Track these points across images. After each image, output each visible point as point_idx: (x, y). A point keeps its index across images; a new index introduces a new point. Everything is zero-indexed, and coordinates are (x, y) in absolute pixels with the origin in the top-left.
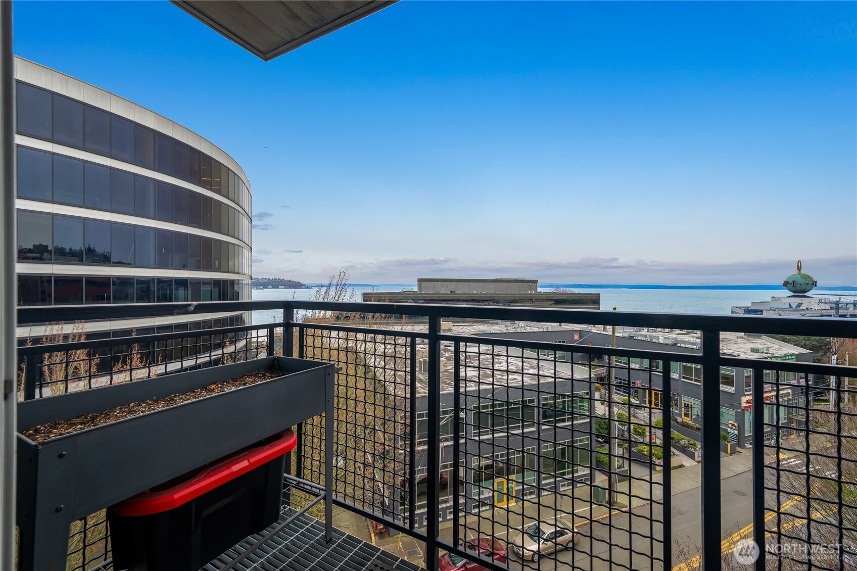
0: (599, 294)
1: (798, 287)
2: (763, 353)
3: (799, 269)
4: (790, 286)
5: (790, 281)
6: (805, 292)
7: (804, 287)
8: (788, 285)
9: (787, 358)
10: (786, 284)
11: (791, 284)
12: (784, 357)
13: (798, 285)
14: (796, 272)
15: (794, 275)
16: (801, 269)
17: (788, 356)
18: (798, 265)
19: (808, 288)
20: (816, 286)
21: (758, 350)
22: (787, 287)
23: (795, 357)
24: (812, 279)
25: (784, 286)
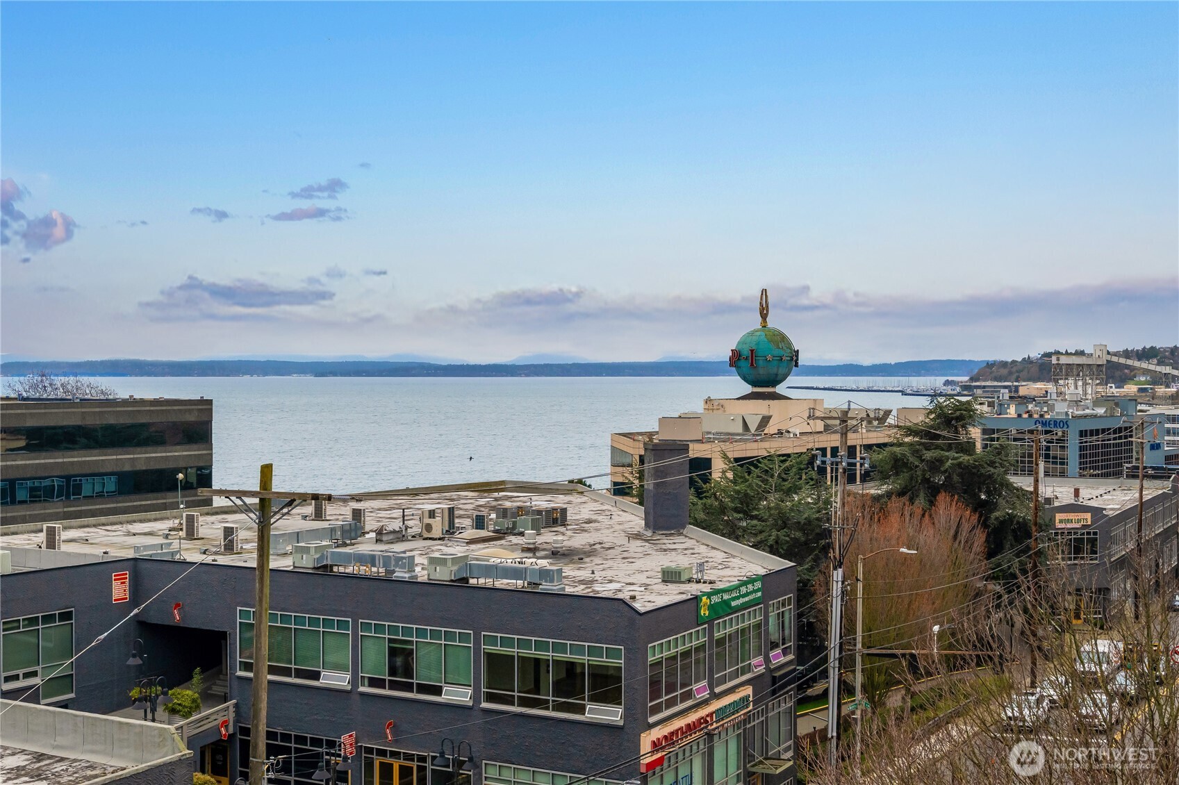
0: (210, 402)
1: (762, 372)
2: (689, 581)
3: (764, 316)
4: (744, 365)
5: (746, 351)
6: (775, 382)
8: (741, 363)
9: (743, 590)
10: (736, 359)
11: (746, 359)
12: (737, 587)
13: (761, 363)
15: (752, 334)
16: (766, 315)
17: (744, 583)
18: (761, 303)
19: (782, 371)
20: (796, 365)
21: (680, 573)
22: (738, 367)
23: (758, 585)
24: (789, 344)
25: (731, 365)
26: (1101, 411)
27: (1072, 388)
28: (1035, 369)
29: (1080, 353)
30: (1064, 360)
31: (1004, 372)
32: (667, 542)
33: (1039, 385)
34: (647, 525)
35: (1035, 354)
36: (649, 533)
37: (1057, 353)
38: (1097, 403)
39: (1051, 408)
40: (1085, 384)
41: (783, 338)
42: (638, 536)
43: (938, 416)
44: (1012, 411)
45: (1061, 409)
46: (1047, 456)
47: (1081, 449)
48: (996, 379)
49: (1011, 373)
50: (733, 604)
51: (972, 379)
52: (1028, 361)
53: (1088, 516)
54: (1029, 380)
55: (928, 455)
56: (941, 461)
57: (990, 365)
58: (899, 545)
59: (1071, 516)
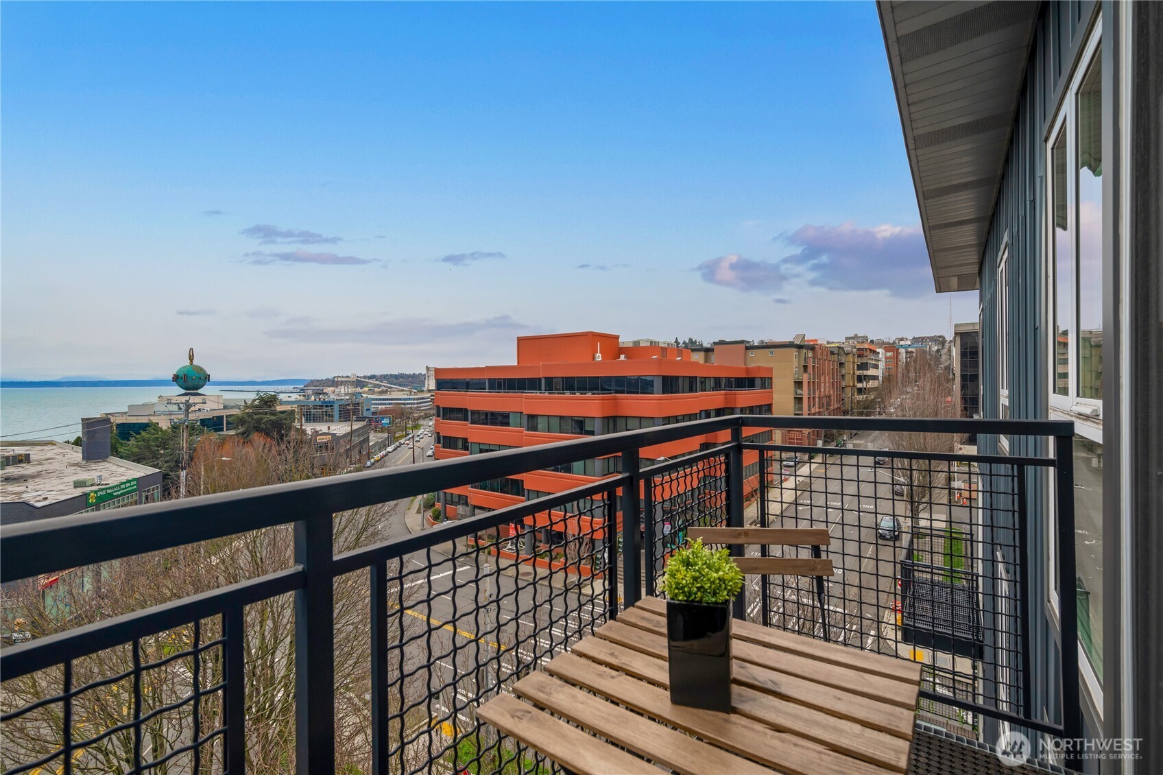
1: (190, 383)
2: (89, 485)
3: (191, 358)
4: (181, 381)
5: (181, 374)
6: (198, 388)
7: (196, 383)
8: (179, 380)
9: (123, 486)
10: (176, 378)
11: (182, 378)
12: (118, 485)
13: (190, 379)
14: (188, 362)
15: (185, 367)
16: (193, 359)
17: (124, 483)
18: (190, 354)
19: (201, 383)
20: (209, 381)
21: (85, 482)
22: (177, 382)
23: (135, 483)
24: (205, 372)
25: (173, 381)
26: (348, 397)
27: (342, 389)
28: (330, 383)
29: (348, 377)
30: (340, 379)
31: (318, 384)
32: (93, 466)
33: (332, 388)
34: (84, 458)
35: (331, 377)
36: (84, 462)
37: (339, 377)
38: (346, 394)
39: (329, 397)
40: (348, 388)
41: (201, 369)
42: (77, 465)
43: (261, 401)
44: (313, 398)
45: (332, 397)
46: (326, 415)
47: (339, 411)
48: (315, 386)
49: (320, 384)
50: (115, 494)
51: (305, 386)
52: (328, 380)
53: (330, 436)
54: (328, 386)
55: (255, 417)
56: (261, 419)
57: (312, 381)
58: (222, 457)
59: (323, 437)
